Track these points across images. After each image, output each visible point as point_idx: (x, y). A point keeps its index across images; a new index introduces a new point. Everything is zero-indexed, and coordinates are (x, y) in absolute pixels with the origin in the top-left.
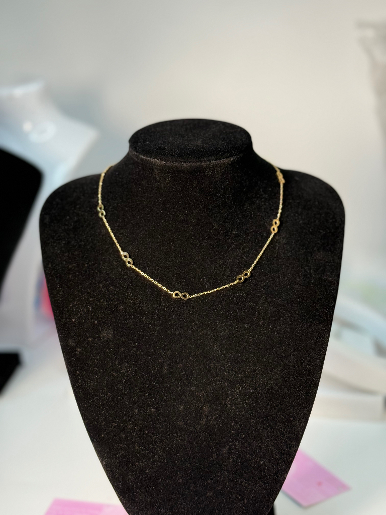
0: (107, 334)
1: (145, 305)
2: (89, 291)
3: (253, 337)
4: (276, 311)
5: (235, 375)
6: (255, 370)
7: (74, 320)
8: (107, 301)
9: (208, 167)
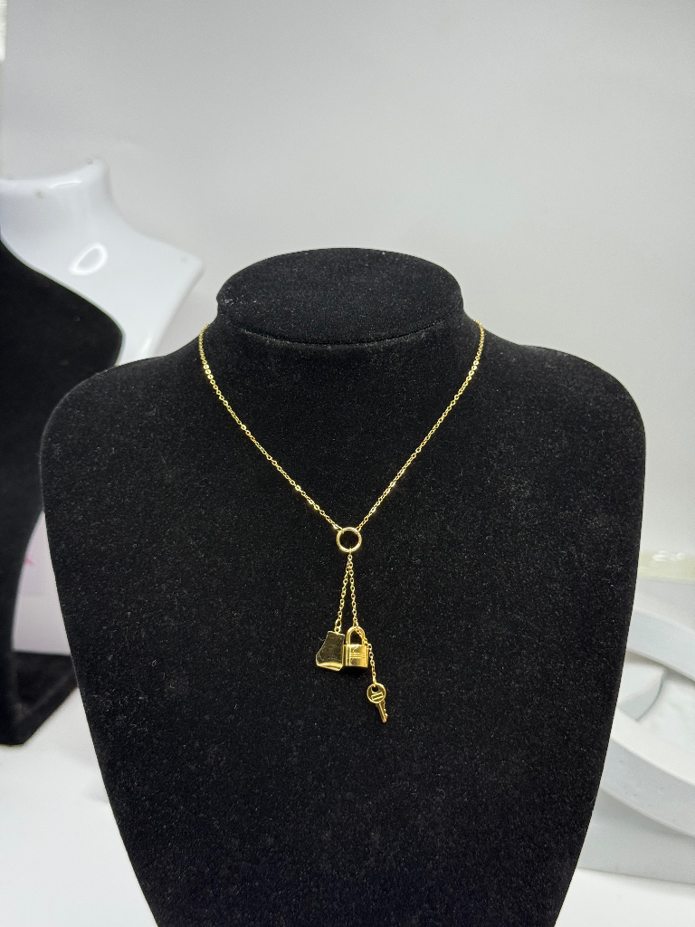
0: (175, 686)
1: (253, 628)
2: (141, 598)
3: (469, 690)
4: (511, 637)
5: (434, 767)
6: (472, 758)
7: (110, 659)
8: (176, 618)
9: (375, 351)
